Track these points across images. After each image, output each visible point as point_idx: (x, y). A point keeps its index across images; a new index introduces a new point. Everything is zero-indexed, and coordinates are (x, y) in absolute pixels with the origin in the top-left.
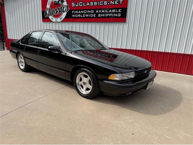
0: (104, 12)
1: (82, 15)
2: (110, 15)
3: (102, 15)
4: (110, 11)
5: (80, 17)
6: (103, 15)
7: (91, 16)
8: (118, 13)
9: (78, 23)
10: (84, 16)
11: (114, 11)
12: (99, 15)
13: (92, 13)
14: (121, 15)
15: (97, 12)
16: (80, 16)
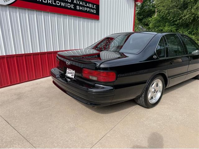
0: (83, 4)
1: (55, 2)
2: (88, 10)
3: (80, 8)
4: (88, 5)
5: (52, 5)
6: (82, 8)
7: (69, 6)
8: (94, 9)
9: (47, 14)
10: (58, 3)
11: (90, 5)
12: (78, 8)
13: (69, 3)
14: (96, 11)
15: (74, 2)
16: (52, 2)
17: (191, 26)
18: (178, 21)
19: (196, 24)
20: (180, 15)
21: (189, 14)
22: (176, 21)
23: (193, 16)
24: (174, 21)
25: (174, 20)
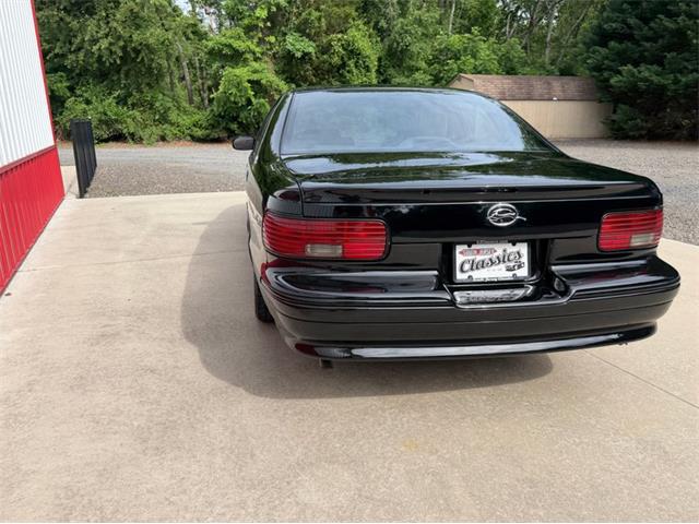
17: (119, 79)
18: (72, 57)
19: (132, 72)
20: (75, 36)
21: (107, 36)
22: (63, 56)
23: (121, 43)
24: (56, 55)
25: (56, 51)
